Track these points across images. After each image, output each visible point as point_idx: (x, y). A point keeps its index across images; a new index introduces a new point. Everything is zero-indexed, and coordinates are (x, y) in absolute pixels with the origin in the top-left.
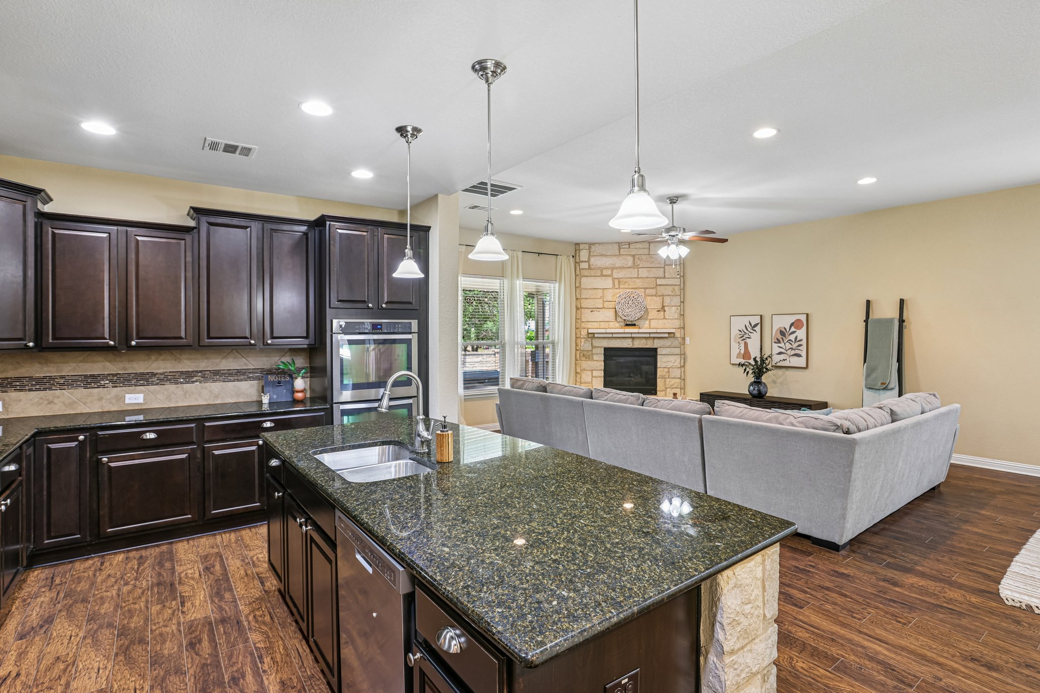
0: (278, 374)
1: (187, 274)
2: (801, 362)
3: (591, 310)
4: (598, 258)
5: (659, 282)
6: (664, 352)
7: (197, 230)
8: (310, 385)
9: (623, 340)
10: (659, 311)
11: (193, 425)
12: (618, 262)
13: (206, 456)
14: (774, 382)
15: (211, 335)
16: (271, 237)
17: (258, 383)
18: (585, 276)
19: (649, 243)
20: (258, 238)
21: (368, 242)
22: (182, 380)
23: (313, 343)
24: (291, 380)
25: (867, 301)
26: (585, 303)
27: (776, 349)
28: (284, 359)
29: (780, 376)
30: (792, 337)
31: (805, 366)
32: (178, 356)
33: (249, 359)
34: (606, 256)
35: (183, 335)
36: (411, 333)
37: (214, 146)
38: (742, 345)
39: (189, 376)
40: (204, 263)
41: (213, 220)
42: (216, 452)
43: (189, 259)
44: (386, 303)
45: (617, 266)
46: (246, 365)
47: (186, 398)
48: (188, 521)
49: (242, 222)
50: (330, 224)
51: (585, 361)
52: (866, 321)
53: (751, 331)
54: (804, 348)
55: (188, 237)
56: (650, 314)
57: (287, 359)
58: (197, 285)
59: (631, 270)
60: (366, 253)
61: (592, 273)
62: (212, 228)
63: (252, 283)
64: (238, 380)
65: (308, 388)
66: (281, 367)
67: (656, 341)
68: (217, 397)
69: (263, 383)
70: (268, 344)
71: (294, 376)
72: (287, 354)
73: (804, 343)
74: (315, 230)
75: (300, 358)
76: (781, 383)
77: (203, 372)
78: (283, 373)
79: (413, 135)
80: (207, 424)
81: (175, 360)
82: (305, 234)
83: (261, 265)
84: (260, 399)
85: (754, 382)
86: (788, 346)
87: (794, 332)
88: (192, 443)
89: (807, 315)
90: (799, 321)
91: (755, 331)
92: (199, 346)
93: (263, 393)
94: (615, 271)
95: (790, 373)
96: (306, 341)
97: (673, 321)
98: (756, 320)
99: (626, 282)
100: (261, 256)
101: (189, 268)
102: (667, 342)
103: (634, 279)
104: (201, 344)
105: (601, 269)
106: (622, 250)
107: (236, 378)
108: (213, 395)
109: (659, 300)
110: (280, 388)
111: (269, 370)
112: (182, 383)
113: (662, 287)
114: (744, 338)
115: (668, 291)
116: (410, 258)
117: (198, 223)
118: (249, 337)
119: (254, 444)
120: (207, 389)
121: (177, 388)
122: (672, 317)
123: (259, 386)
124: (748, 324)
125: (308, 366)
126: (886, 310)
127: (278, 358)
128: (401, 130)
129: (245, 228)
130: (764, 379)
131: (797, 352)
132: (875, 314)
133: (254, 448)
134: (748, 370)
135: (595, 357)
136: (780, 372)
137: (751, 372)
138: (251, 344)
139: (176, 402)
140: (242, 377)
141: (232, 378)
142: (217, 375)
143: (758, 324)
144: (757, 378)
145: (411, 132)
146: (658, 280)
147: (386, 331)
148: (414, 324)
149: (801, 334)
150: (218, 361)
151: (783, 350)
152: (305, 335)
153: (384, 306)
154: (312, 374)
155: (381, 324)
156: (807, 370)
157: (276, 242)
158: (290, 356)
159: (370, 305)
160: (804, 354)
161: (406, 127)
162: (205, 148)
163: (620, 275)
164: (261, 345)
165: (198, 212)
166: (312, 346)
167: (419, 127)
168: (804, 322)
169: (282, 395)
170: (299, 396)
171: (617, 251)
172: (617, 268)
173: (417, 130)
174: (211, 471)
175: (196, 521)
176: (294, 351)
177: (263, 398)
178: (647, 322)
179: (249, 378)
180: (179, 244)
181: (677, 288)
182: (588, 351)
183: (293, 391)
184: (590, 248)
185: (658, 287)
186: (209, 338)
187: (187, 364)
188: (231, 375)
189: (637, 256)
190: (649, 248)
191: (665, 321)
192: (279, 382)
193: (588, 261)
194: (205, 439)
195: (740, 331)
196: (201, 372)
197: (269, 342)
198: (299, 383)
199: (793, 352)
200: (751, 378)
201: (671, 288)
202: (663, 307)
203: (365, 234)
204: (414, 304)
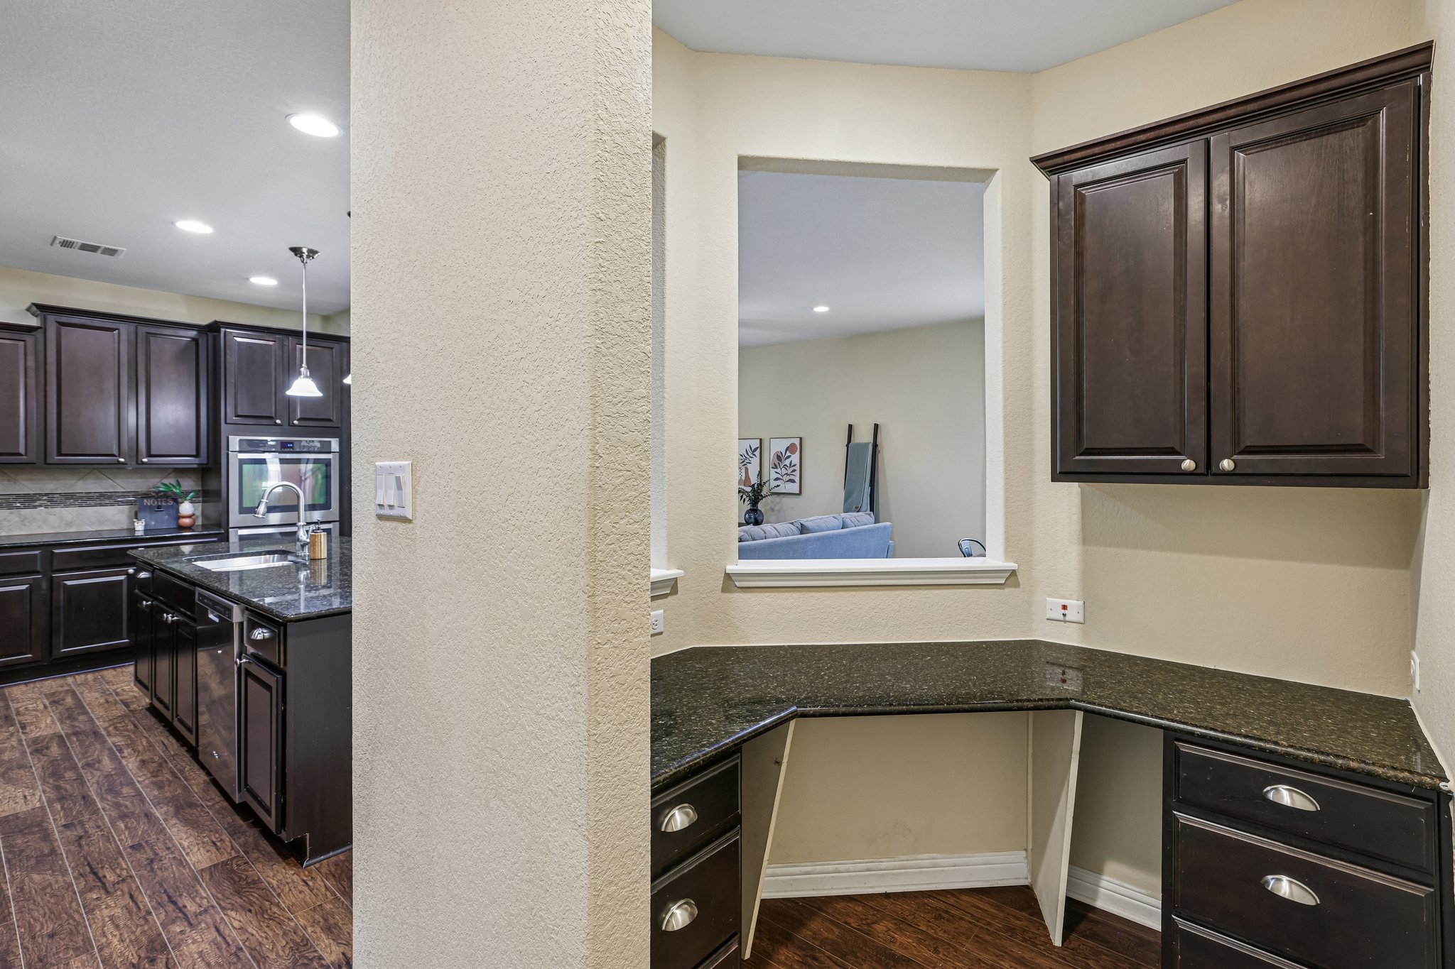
0: (159, 497)
1: (29, 381)
2: (794, 488)
7: (42, 330)
8: (202, 511)
11: (37, 552)
13: (55, 586)
14: (772, 510)
15: (63, 452)
16: (148, 343)
17: (130, 508)
20: (129, 343)
21: (275, 351)
22: (18, 505)
23: (205, 462)
24: (175, 504)
25: (849, 425)
27: (774, 476)
28: (166, 481)
29: (777, 503)
30: (787, 463)
31: (798, 492)
32: (13, 476)
33: (118, 481)
35: (22, 450)
36: (330, 452)
37: (66, 244)
38: (743, 471)
39: (29, 501)
40: (52, 369)
41: (64, 319)
42: (69, 583)
43: (31, 363)
44: (298, 420)
46: (112, 486)
47: (24, 525)
48: (28, 662)
49: (108, 324)
50: (225, 332)
52: (847, 446)
53: (752, 456)
54: (797, 473)
55: (29, 339)
57: (170, 481)
58: (43, 393)
60: (273, 365)
62: (64, 329)
63: (121, 393)
64: (101, 505)
65: (199, 513)
66: (161, 489)
68: (69, 524)
69: (135, 508)
70: (143, 463)
71: (180, 500)
72: (170, 476)
73: (797, 468)
74: (207, 335)
75: (189, 480)
76: (779, 511)
77: (51, 496)
78: (165, 496)
79: (308, 257)
80: (56, 551)
81: (9, 481)
82: (195, 340)
83: (133, 373)
84: (131, 527)
85: (751, 509)
86: (784, 471)
87: (789, 457)
88: (36, 572)
89: (801, 439)
90: (793, 445)
91: (755, 455)
92: (45, 463)
93: (136, 518)
95: (786, 500)
96: (196, 460)
98: (756, 444)
100: (134, 364)
101: (32, 374)
104: (48, 462)
107: (98, 502)
108: (64, 522)
110: (160, 513)
111: (145, 494)
112: (18, 508)
114: (745, 463)
116: (306, 377)
117: (45, 321)
118: (117, 455)
119: (123, 573)
120: (55, 515)
121: (11, 513)
123: (131, 512)
124: (748, 449)
125: (200, 489)
126: (864, 436)
127: (158, 480)
128: (296, 251)
129: (112, 330)
130: (760, 506)
131: (792, 477)
132: (856, 440)
133: (122, 578)
134: (744, 497)
136: (777, 499)
137: (747, 499)
138: (120, 463)
139: (10, 530)
140: (107, 502)
141: (92, 503)
142: (70, 499)
143: (757, 448)
144: (753, 506)
145: (306, 254)
147: (298, 450)
148: (335, 444)
149: (795, 458)
150: (72, 482)
151: (779, 476)
152: (194, 453)
153: (296, 422)
154: (206, 499)
155: (292, 442)
156: (800, 497)
157: (153, 347)
158: (175, 477)
159: (278, 421)
160: (797, 479)
161: (301, 248)
162: (54, 245)
164: (134, 463)
165: (42, 309)
166: (204, 466)
167: (315, 248)
168: (798, 447)
169: (162, 521)
170: (187, 521)
173: (312, 253)
174: (62, 603)
175: (38, 661)
176: (181, 471)
177: (136, 524)
179: (118, 503)
180: (17, 346)
183: (179, 517)
186: (60, 454)
187: (26, 486)
188: (90, 498)
192: (159, 507)
194: (55, 568)
195: (741, 455)
196: (46, 495)
197: (145, 460)
198: (186, 508)
199: (788, 478)
200: (747, 506)
203: (271, 343)
204: (334, 420)
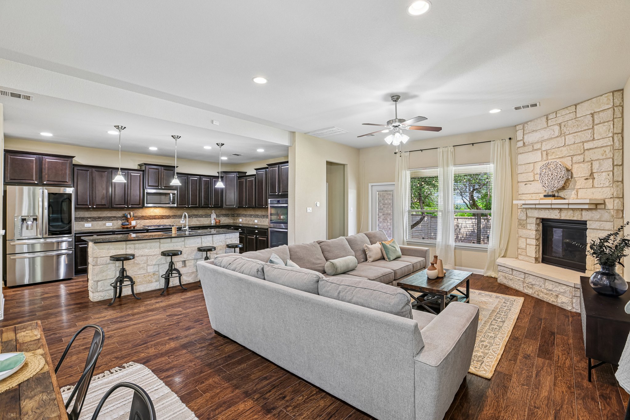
3: (525, 183)
4: (530, 134)
5: (587, 146)
6: (593, 226)
9: (551, 211)
10: (587, 179)
12: (546, 134)
18: (521, 153)
19: (576, 105)
26: (521, 178)
34: (536, 131)
45: (545, 138)
51: (521, 229)
56: (577, 184)
59: (558, 139)
61: (526, 149)
67: (584, 213)
94: (544, 143)
97: (604, 189)
99: (553, 153)
102: (596, 215)
103: (560, 148)
105: (532, 144)
106: (549, 121)
109: (587, 166)
113: (591, 151)
115: (598, 154)
122: (602, 185)
135: (529, 227)
146: (585, 144)
163: (548, 147)
171: (545, 123)
172: (545, 140)
178: (574, 192)
181: (608, 150)
182: (523, 220)
184: (523, 127)
185: (586, 152)
189: (563, 125)
190: (576, 112)
191: (593, 190)
193: (523, 140)
201: (601, 151)
202: (592, 174)
